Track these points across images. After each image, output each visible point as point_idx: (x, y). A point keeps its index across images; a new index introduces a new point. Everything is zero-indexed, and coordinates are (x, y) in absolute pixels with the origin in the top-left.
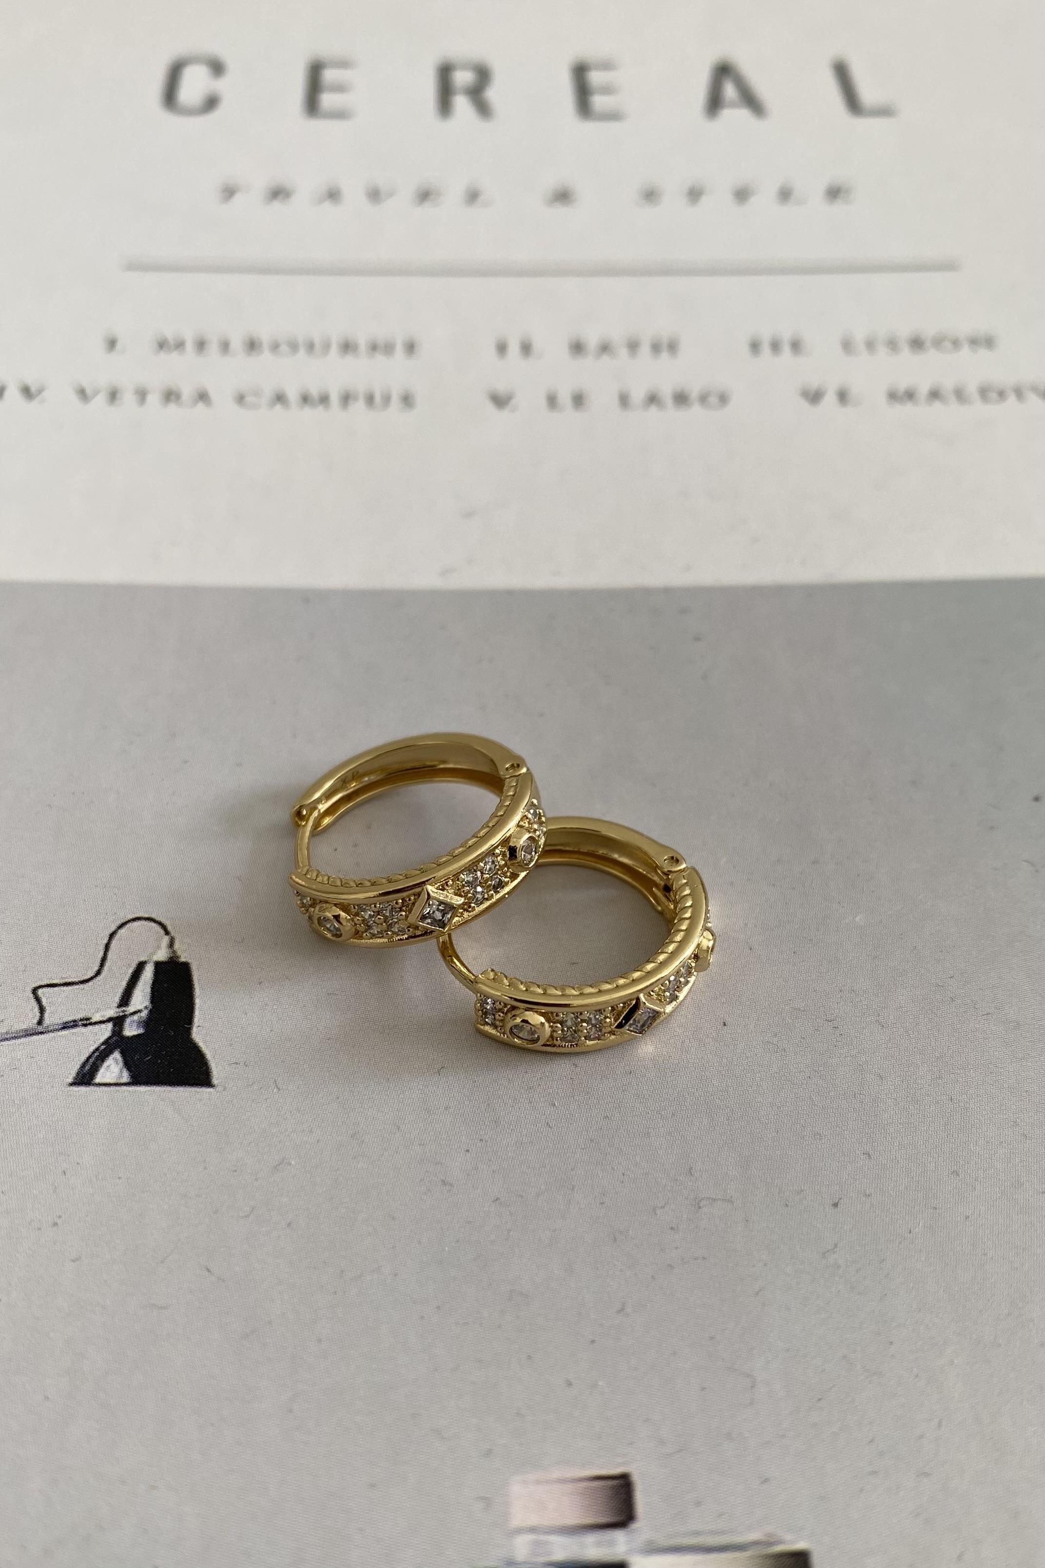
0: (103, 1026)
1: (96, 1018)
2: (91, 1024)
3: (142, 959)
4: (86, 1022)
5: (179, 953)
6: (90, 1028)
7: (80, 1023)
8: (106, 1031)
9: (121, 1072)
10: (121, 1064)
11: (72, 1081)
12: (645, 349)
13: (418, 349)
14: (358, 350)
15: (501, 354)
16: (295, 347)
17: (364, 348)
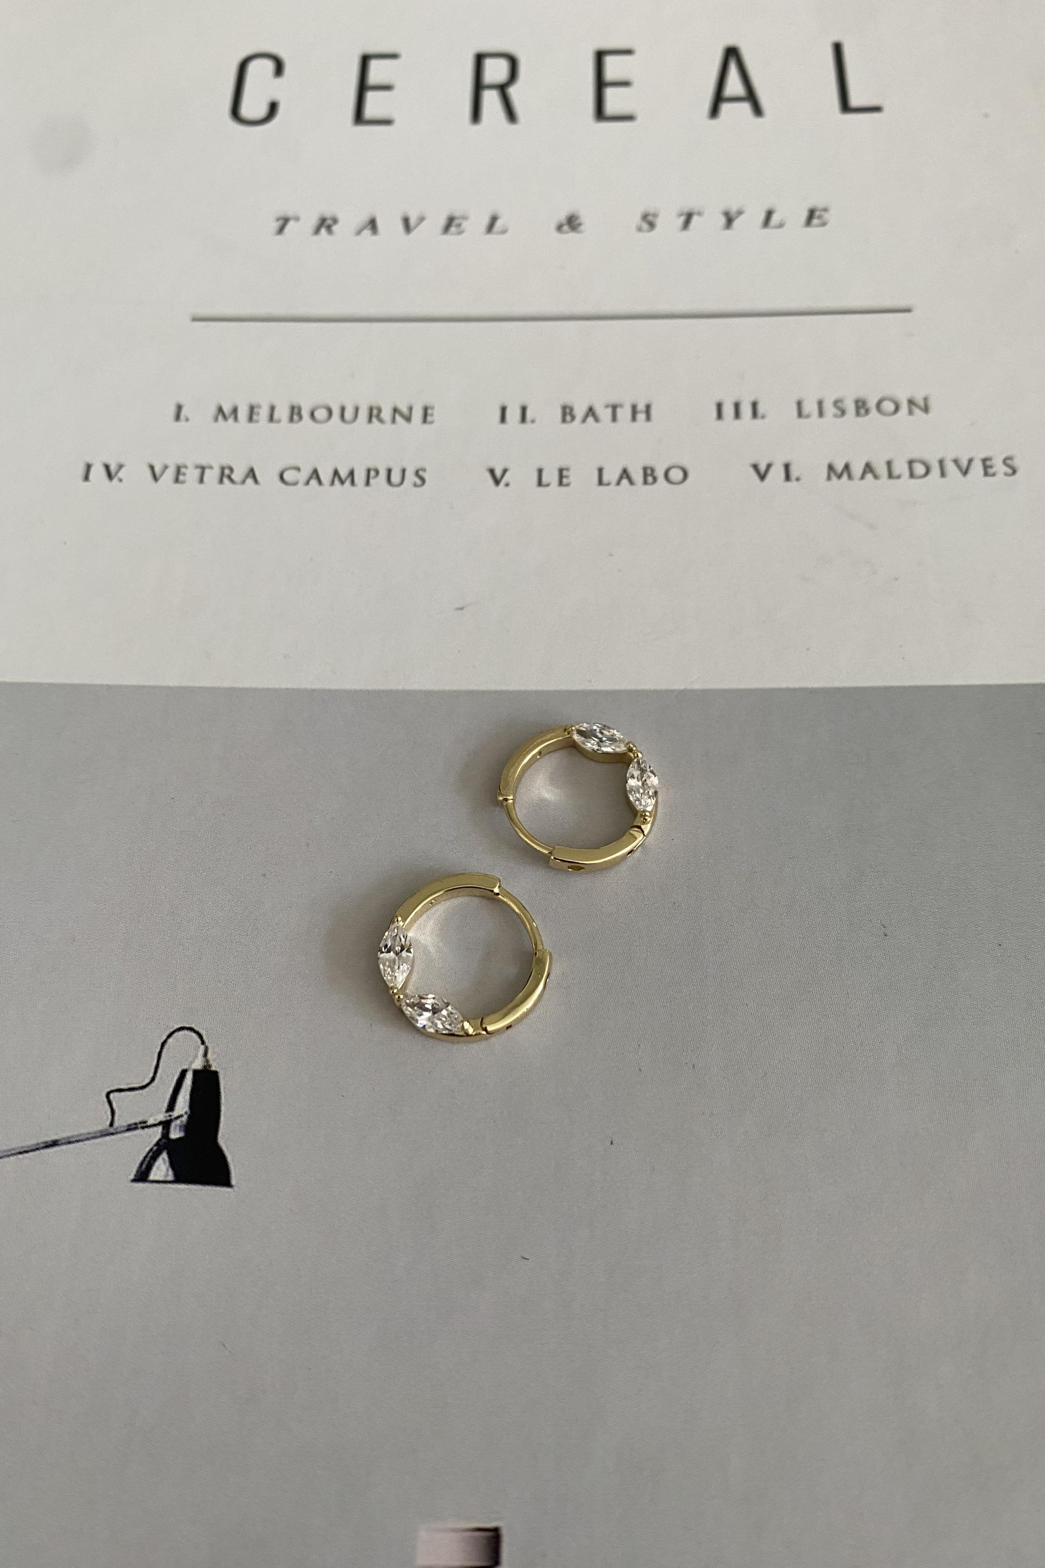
0: (155, 1129)
1: (151, 1121)
2: (147, 1127)
3: (185, 1067)
4: (144, 1125)
5: (211, 1062)
6: (146, 1130)
7: (139, 1126)
8: (157, 1133)
9: (168, 1170)
10: (168, 1164)
11: (133, 1177)
12: (624, 413)
13: (432, 415)
14: (383, 415)
15: (503, 419)
16: (330, 412)
17: (386, 415)
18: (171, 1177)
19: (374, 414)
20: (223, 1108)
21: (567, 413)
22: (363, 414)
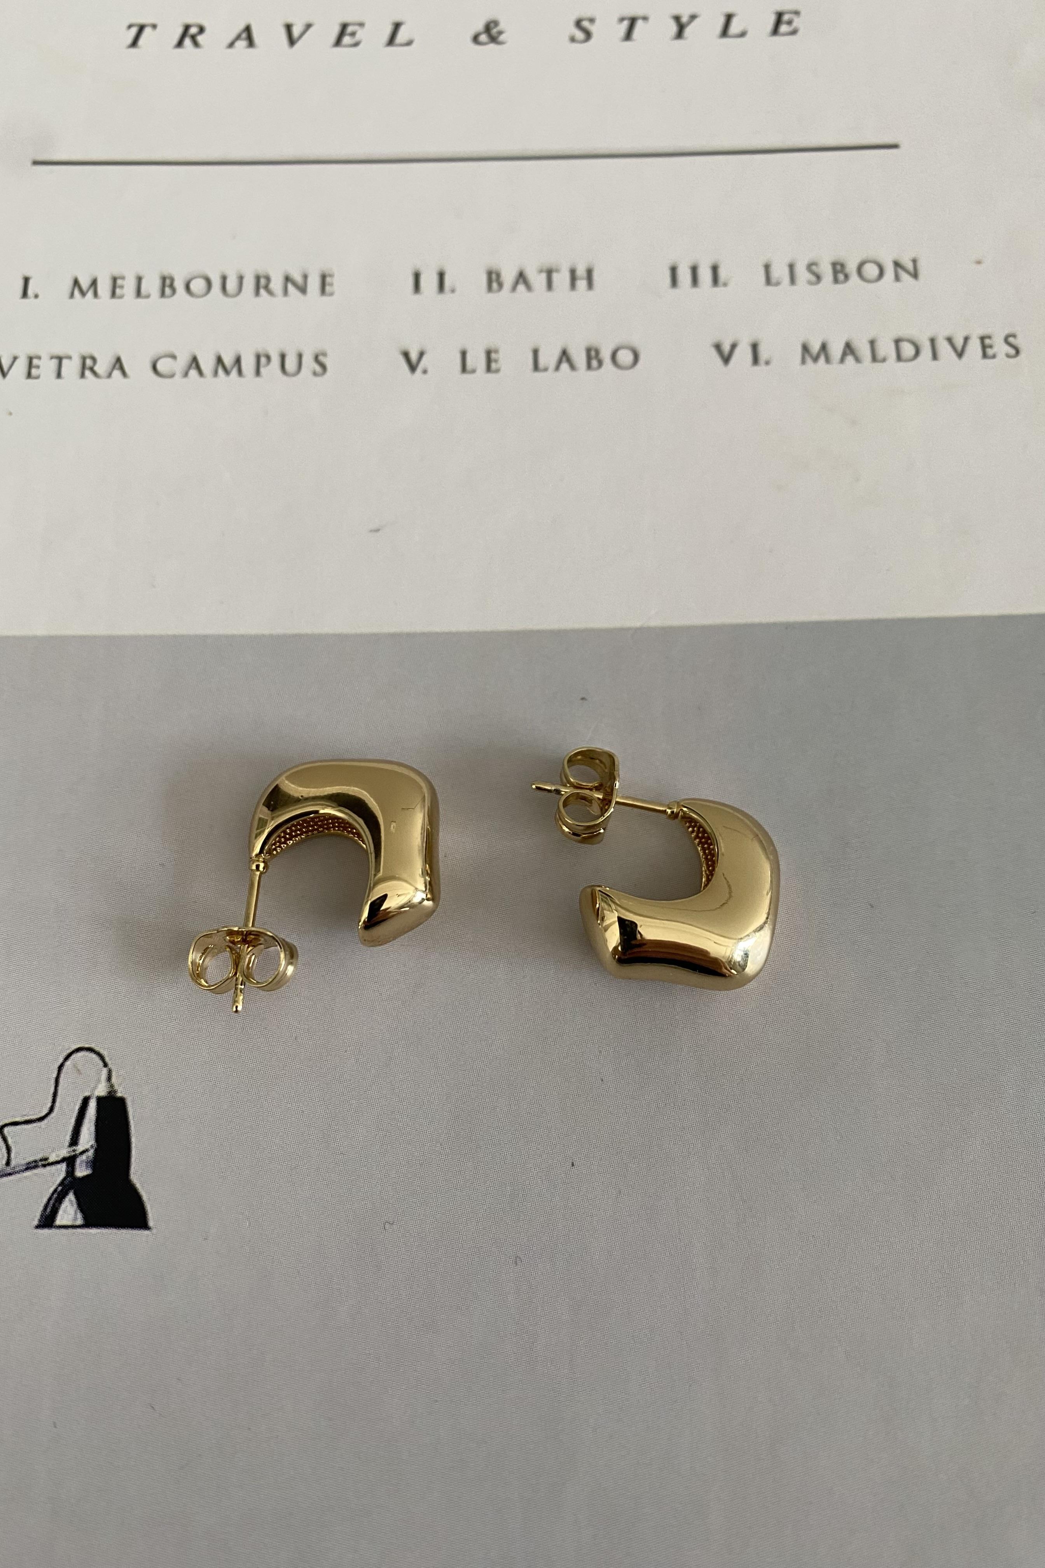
0: (59, 1166)
1: (53, 1158)
2: (49, 1165)
3: (87, 1094)
4: (45, 1163)
5: (116, 1087)
6: (48, 1168)
7: (40, 1163)
8: (61, 1172)
9: (76, 1213)
10: (75, 1206)
11: (38, 1223)
12: (561, 279)
13: (331, 285)
14: (272, 286)
15: (417, 287)
16: (209, 284)
17: (276, 284)
18: (80, 1221)
19: (262, 284)
20: (133, 1140)
21: (493, 279)
22: (249, 284)
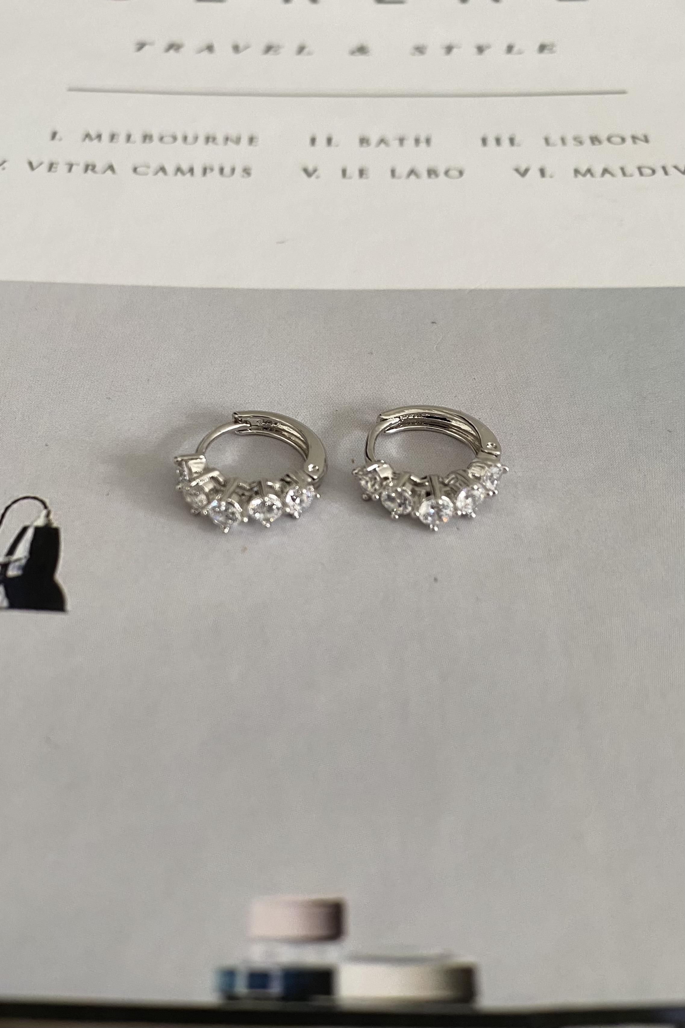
3: (27, 523)
9: (3, 599)
10: (4, 594)
12: (410, 142)
13: (256, 141)
14: (217, 140)
15: (313, 144)
16: (175, 138)
17: (220, 139)
19: (210, 139)
21: (364, 141)
22: (201, 140)
